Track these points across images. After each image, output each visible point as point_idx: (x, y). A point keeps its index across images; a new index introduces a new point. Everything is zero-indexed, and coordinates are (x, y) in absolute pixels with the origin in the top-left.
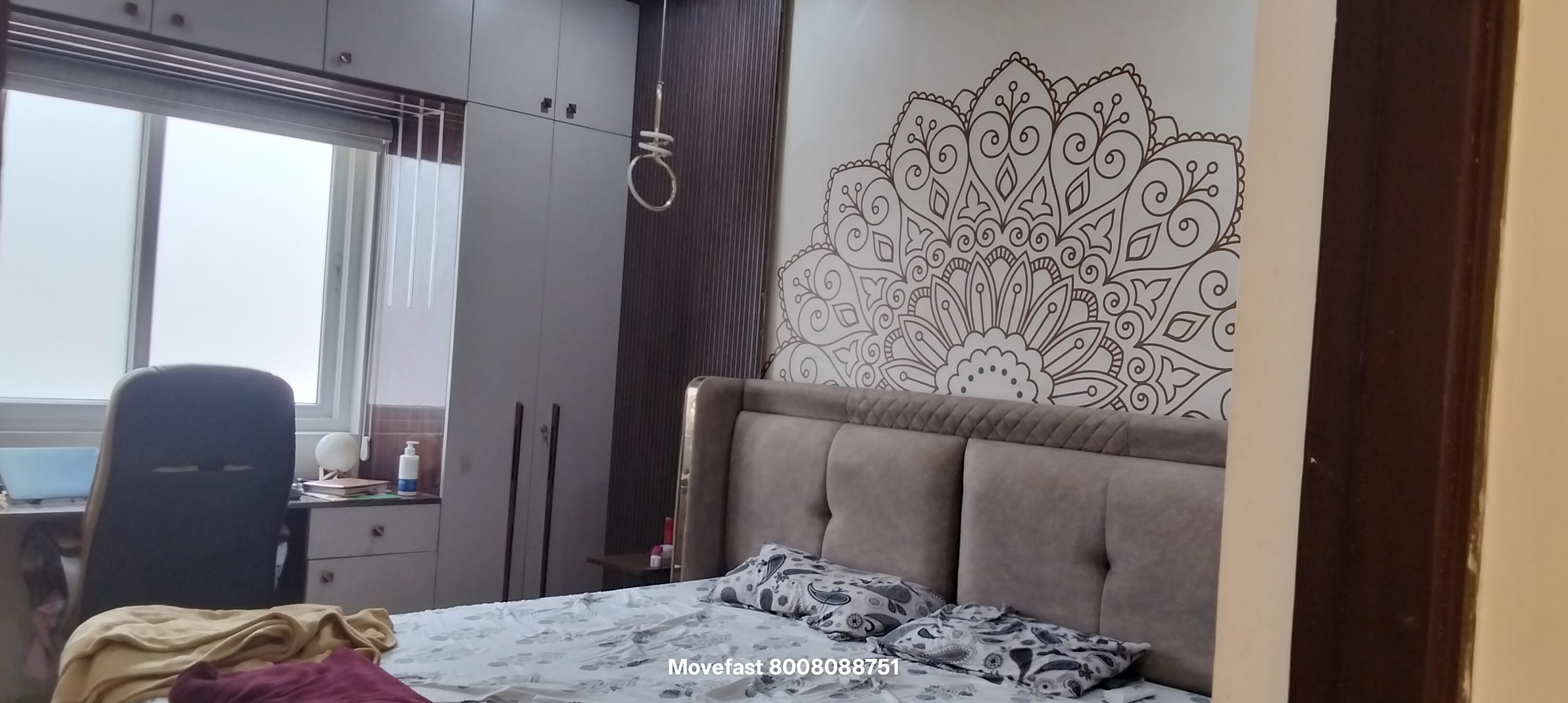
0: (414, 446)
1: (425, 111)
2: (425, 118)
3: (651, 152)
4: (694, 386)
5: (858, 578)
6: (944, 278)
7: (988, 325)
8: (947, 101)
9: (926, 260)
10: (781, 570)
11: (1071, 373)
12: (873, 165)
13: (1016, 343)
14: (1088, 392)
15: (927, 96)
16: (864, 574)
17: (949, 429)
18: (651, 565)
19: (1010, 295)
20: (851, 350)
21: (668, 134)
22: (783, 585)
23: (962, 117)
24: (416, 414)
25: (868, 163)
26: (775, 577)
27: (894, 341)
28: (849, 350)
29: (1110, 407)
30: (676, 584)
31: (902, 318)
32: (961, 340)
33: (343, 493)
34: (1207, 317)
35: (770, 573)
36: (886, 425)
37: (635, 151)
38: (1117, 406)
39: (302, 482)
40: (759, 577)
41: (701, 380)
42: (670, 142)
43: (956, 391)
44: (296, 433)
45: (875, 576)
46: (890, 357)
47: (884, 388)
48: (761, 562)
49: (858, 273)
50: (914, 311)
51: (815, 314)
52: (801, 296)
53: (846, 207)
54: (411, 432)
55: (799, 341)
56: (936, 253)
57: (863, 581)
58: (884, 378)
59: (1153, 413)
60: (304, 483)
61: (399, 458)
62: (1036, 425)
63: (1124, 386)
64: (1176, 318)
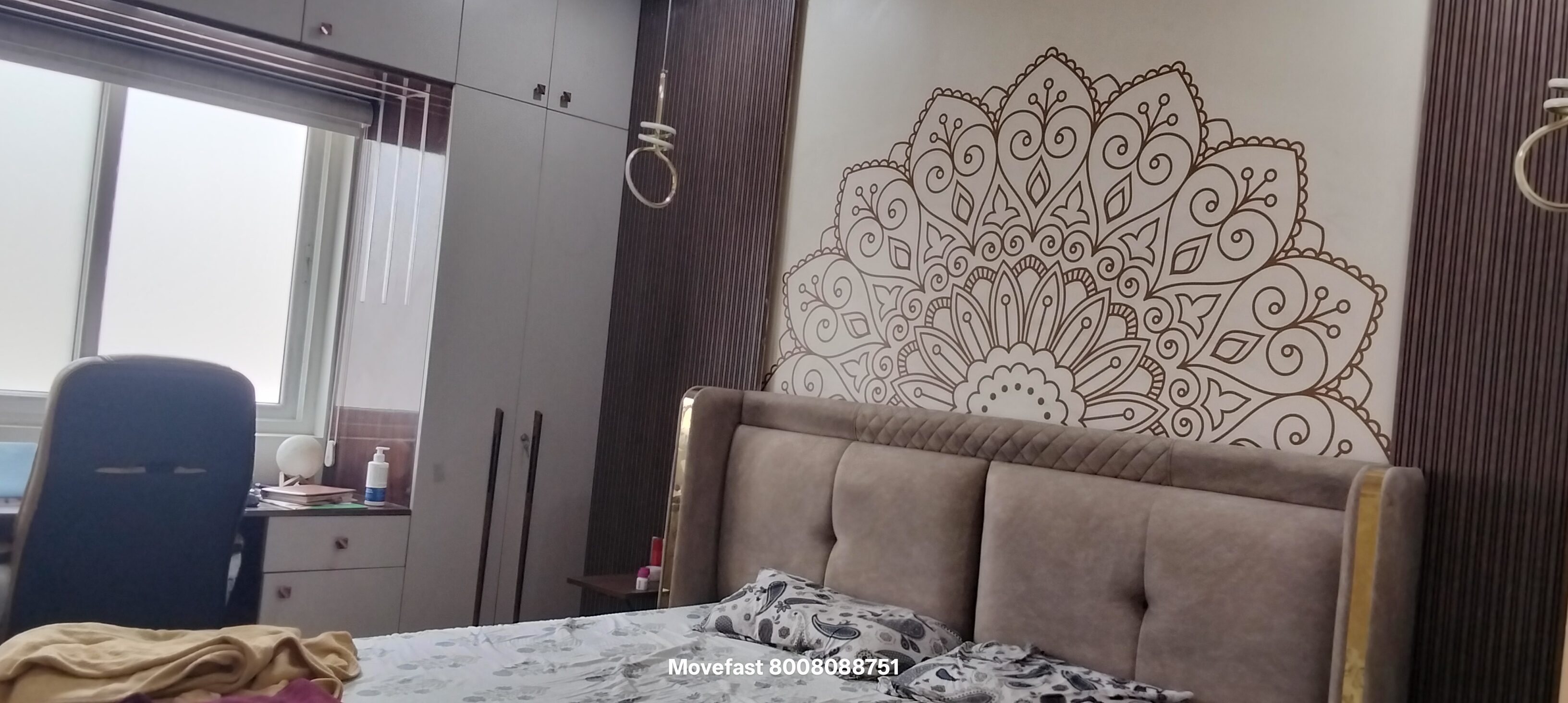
0: (384, 452)
1: (410, 93)
2: (408, 100)
3: (651, 145)
4: (689, 396)
5: (866, 610)
6: (966, 288)
7: (1014, 339)
8: (975, 98)
9: (946, 268)
10: (782, 598)
11: (1105, 395)
12: (891, 165)
13: (1044, 360)
14: (1124, 415)
15: (953, 93)
16: (873, 605)
17: (970, 451)
18: (637, 588)
19: (1040, 307)
20: (861, 363)
21: (669, 125)
22: (784, 615)
23: (991, 116)
24: (387, 417)
25: (885, 163)
26: (775, 607)
27: (909, 354)
28: (858, 363)
29: (1148, 431)
30: (665, 609)
31: (918, 330)
32: (983, 355)
33: (305, 500)
34: (1261, 337)
35: (770, 602)
36: (900, 444)
37: (633, 142)
38: (1156, 432)
39: (260, 487)
40: (758, 605)
41: (698, 390)
42: (673, 135)
43: (976, 410)
44: (256, 434)
45: (884, 609)
46: (904, 372)
47: (897, 405)
48: (760, 589)
49: (870, 281)
50: (932, 323)
51: (822, 323)
52: (807, 304)
53: (859, 210)
54: (381, 437)
55: (803, 352)
56: (958, 261)
57: (873, 614)
58: (897, 394)
59: (1197, 440)
60: (263, 489)
61: (367, 464)
62: (1068, 449)
63: (1165, 410)
64: (1226, 337)
